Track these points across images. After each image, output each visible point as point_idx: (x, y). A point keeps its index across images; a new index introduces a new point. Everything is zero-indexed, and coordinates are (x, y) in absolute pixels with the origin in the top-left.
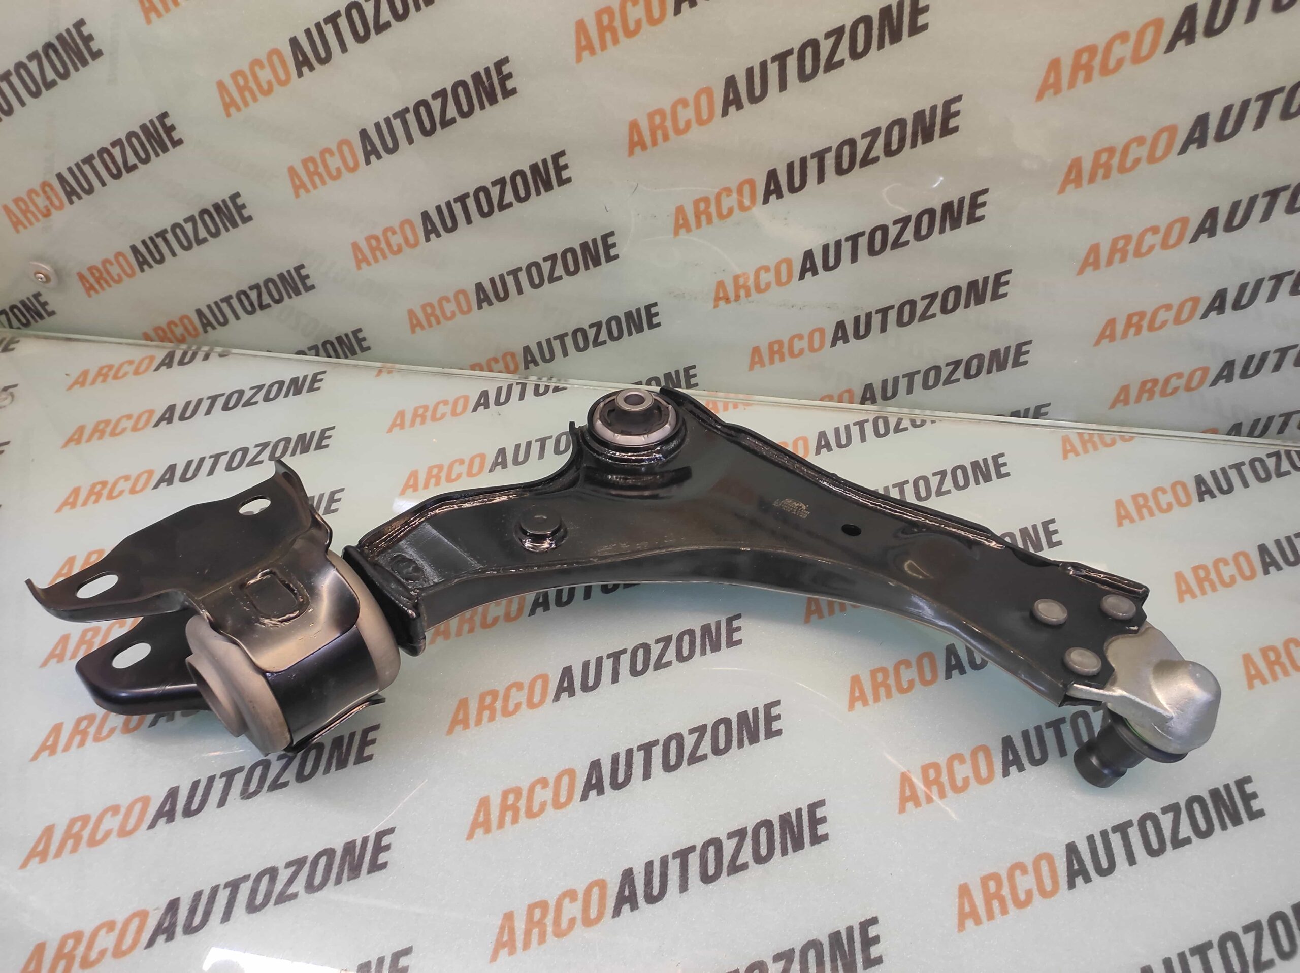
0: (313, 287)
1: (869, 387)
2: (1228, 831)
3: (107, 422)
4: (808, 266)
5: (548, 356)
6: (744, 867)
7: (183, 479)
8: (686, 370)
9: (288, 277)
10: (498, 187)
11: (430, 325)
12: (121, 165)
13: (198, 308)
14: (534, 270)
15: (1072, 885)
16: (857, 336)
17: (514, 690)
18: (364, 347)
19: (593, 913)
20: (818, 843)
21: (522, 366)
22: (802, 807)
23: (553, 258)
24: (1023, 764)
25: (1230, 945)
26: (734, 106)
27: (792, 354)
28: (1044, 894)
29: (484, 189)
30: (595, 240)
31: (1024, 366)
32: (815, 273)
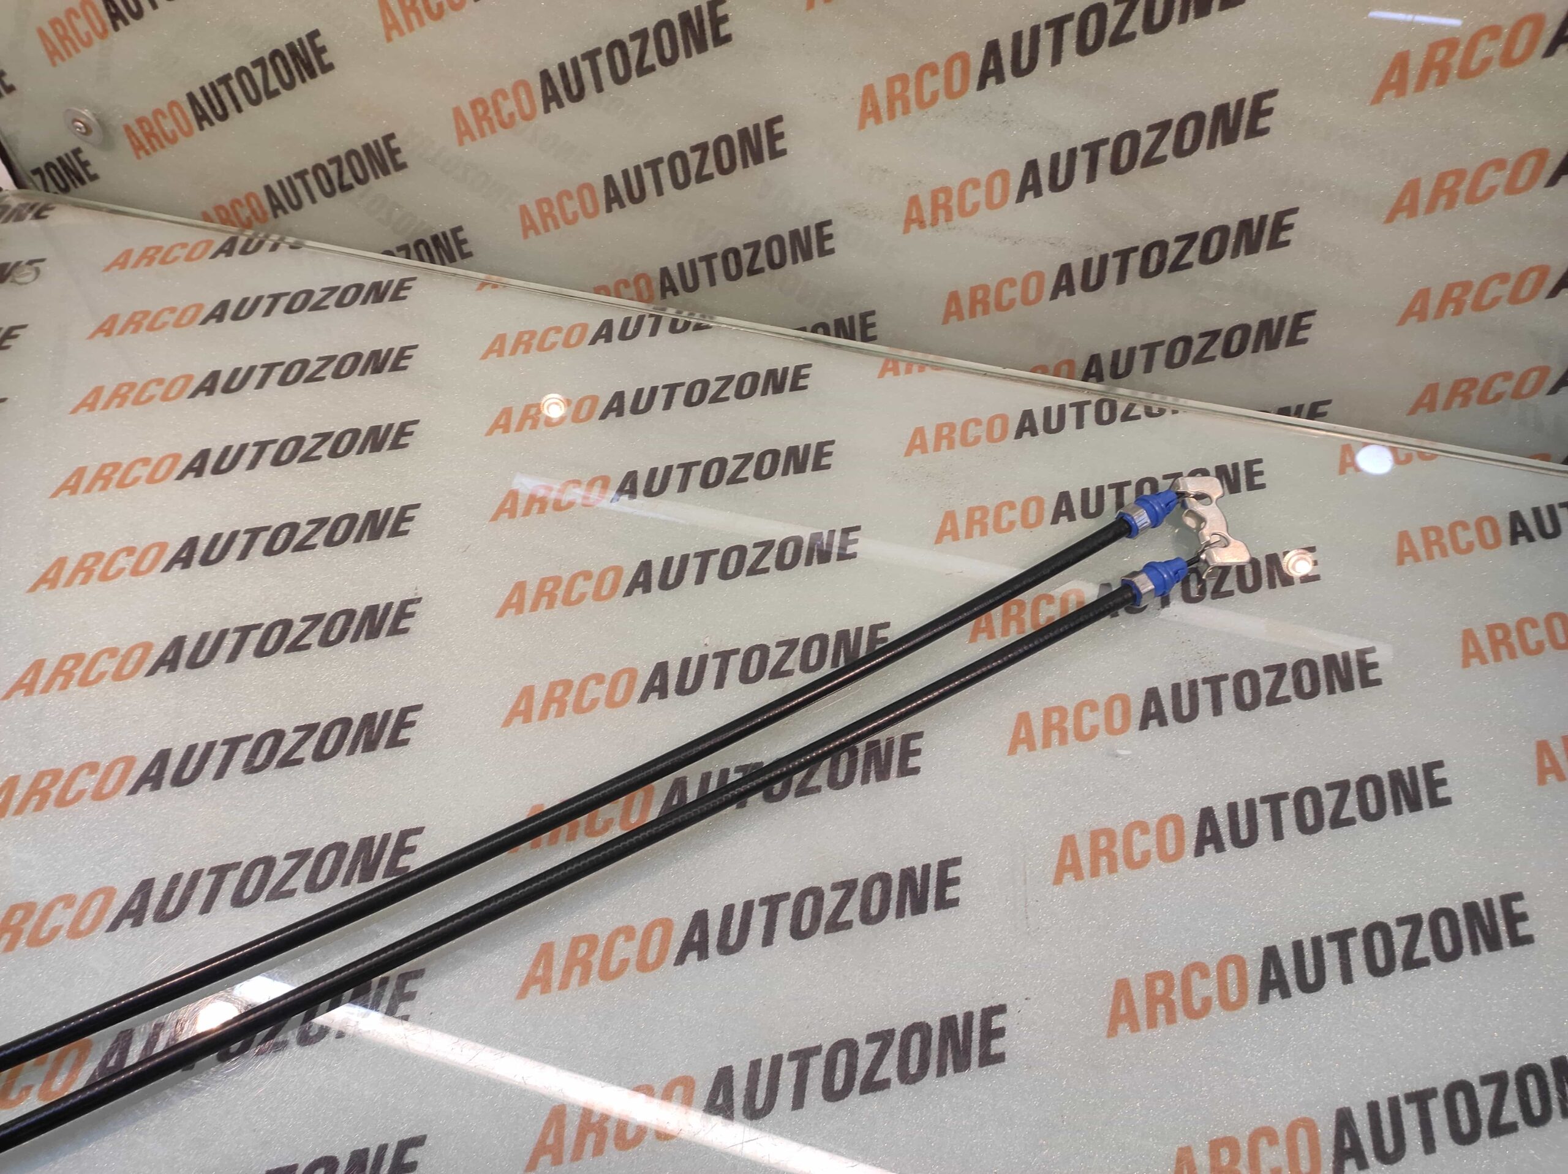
0: (405, 165)
1: (1095, 359)
2: (1481, 957)
3: (146, 314)
4: (1030, 182)
5: (690, 284)
6: (848, 925)
7: (227, 390)
8: (864, 316)
9: (374, 150)
10: (638, 43)
11: (547, 230)
13: (267, 183)
14: (678, 161)
15: (1264, 998)
16: (1086, 287)
18: (465, 251)
19: (651, 958)
20: (944, 908)
21: (658, 293)
22: (931, 863)
23: (702, 148)
24: (1223, 844)
25: (1460, 1097)
27: (999, 306)
28: (1226, 1004)
29: (620, 44)
30: (757, 127)
31: (1302, 346)
32: (1038, 194)
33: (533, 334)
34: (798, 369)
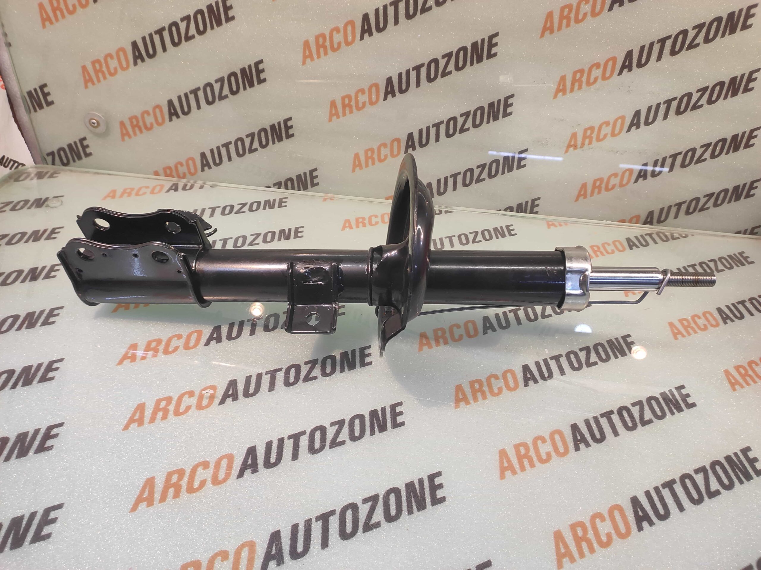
0: (293, 135)
1: (651, 213)
4: (635, 122)
5: (442, 190)
6: (718, 492)
8: (533, 201)
9: (277, 127)
10: (446, 59)
11: (367, 166)
12: (183, 35)
13: (202, 152)
14: (452, 123)
16: (653, 175)
17: (493, 380)
18: (315, 183)
22: (737, 452)
23: (467, 114)
26: (618, 4)
27: (607, 189)
29: (436, 61)
30: (499, 101)
31: (751, 198)
32: (638, 127)
33: (364, 219)
34: (507, 227)
